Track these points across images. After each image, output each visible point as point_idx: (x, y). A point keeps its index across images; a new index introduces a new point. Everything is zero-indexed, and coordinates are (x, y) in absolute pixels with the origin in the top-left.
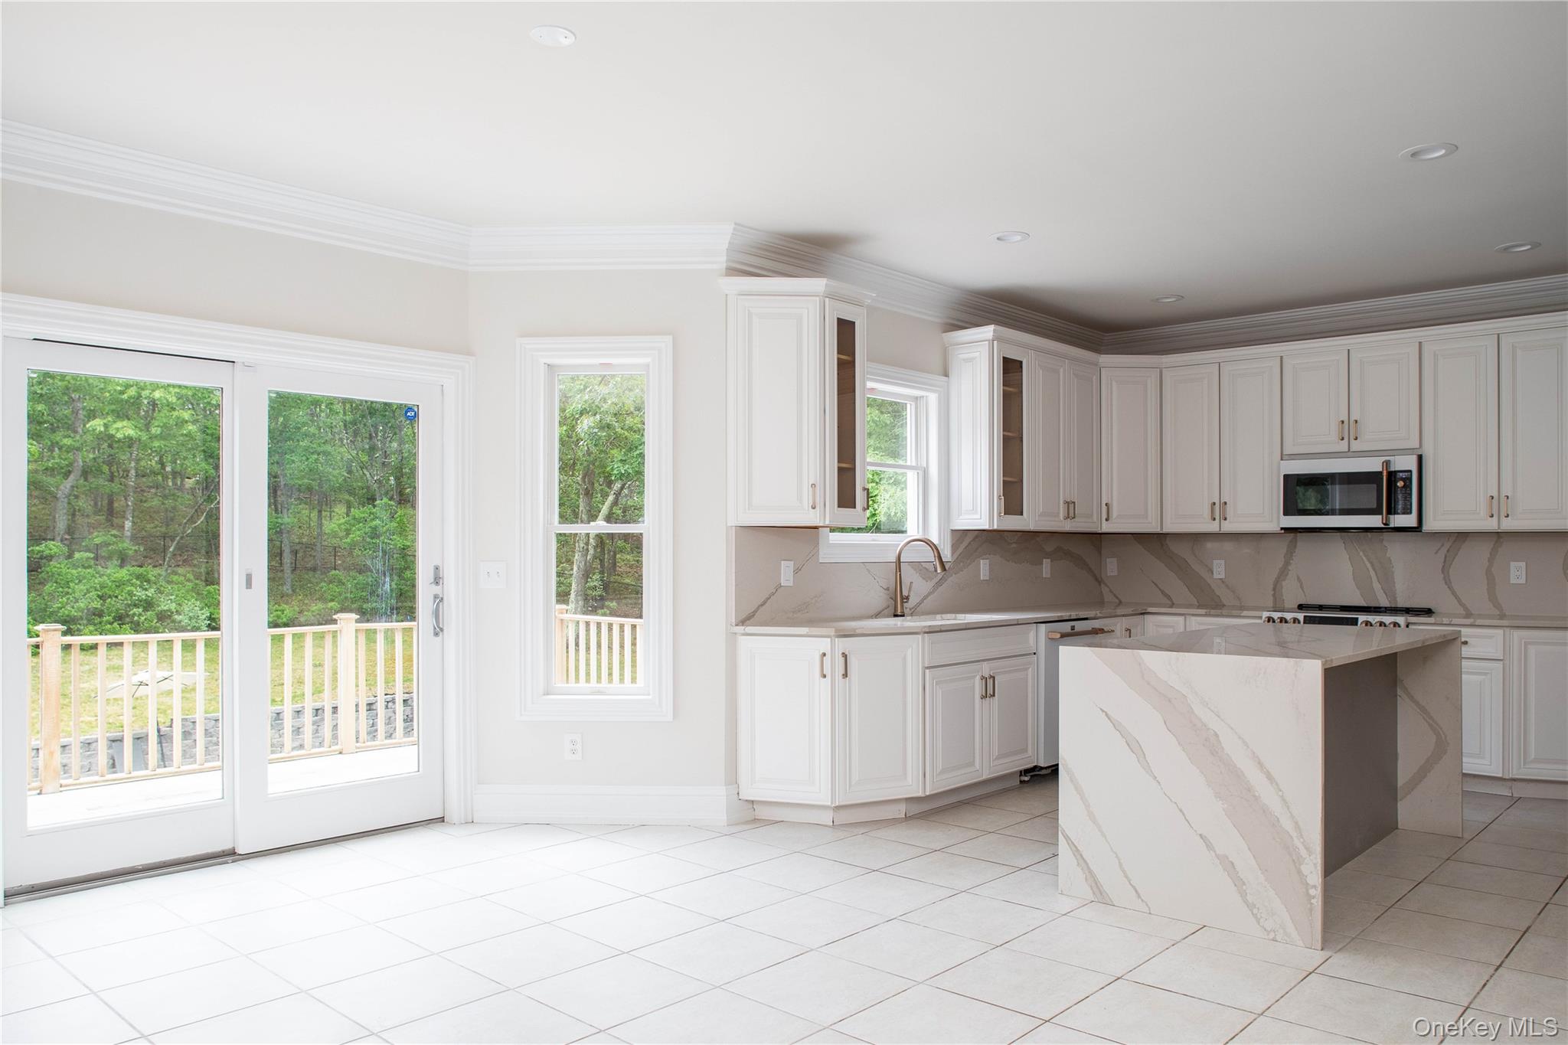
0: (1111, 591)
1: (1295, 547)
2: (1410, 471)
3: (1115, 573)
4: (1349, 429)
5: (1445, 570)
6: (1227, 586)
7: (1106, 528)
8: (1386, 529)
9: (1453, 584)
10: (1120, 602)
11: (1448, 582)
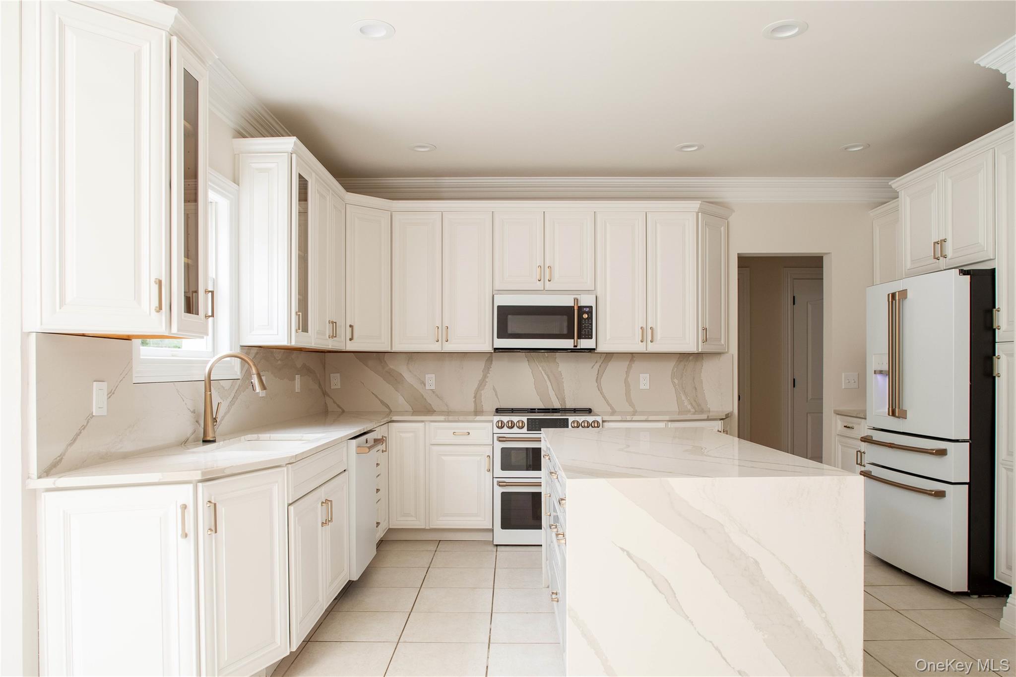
0: (335, 402)
1: (491, 363)
2: (591, 307)
3: (339, 386)
4: (545, 272)
5: (598, 380)
6: (437, 395)
7: (351, 347)
8: (575, 350)
9: (603, 390)
10: (343, 411)
11: (600, 388)
